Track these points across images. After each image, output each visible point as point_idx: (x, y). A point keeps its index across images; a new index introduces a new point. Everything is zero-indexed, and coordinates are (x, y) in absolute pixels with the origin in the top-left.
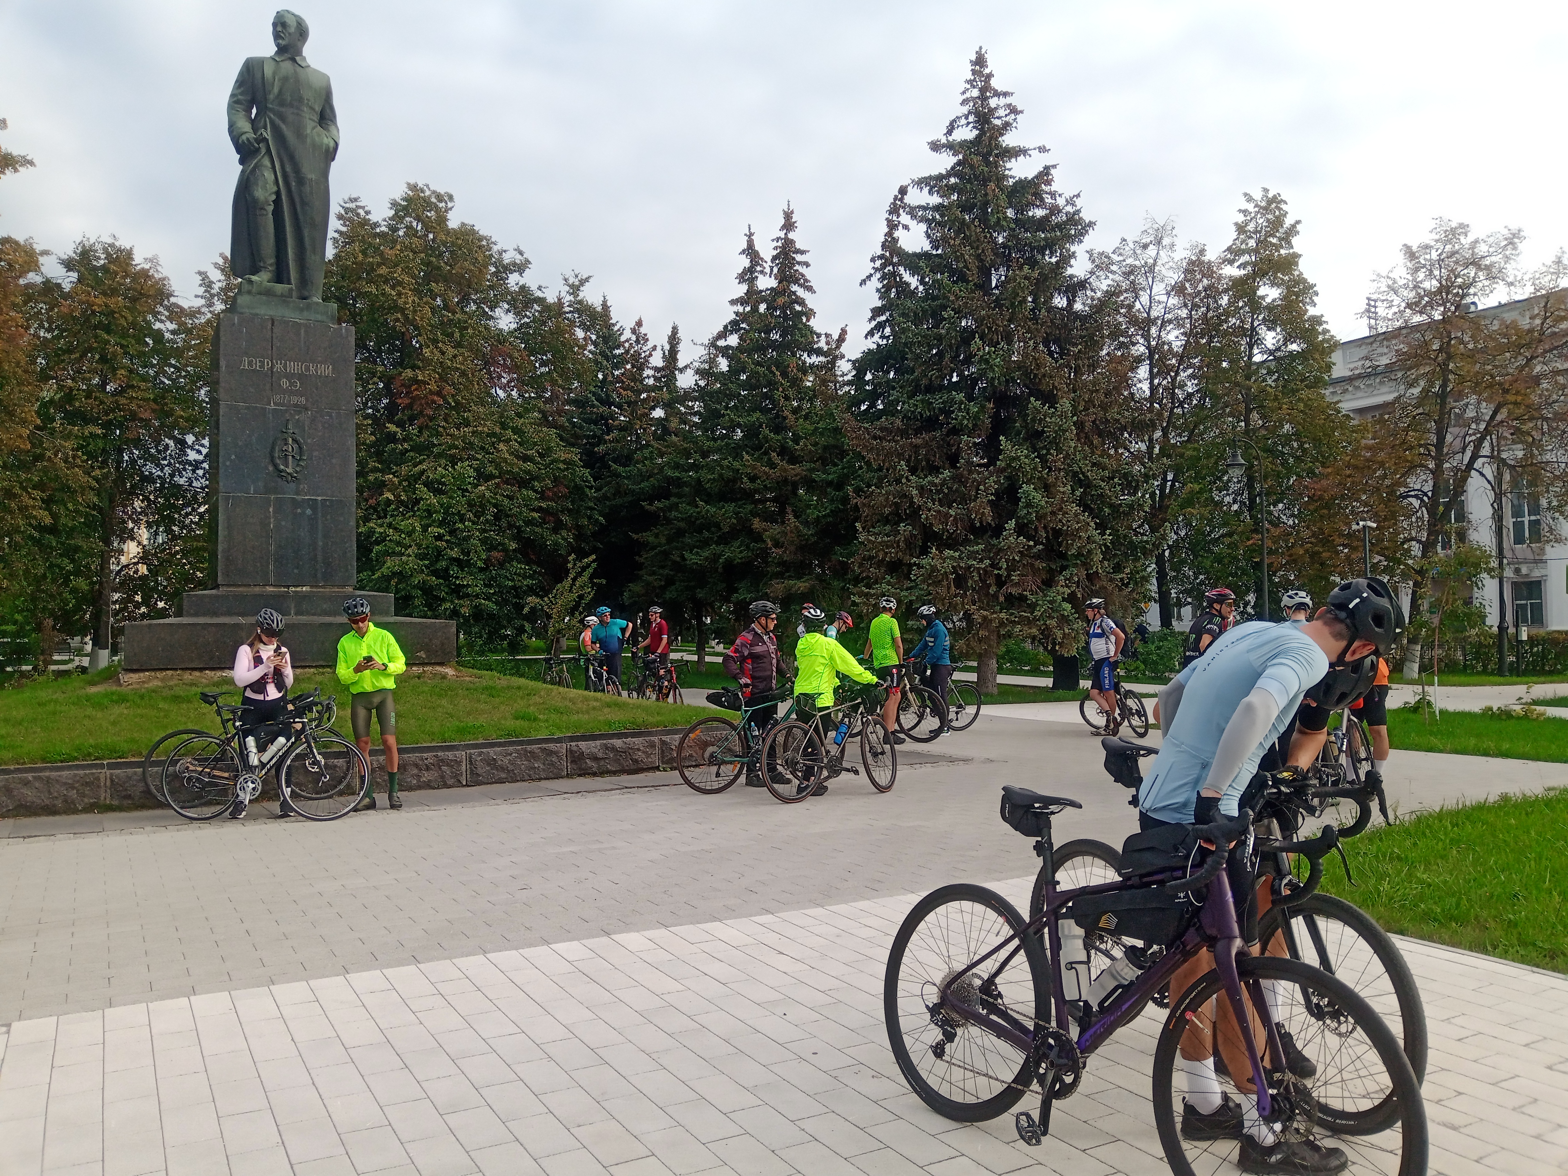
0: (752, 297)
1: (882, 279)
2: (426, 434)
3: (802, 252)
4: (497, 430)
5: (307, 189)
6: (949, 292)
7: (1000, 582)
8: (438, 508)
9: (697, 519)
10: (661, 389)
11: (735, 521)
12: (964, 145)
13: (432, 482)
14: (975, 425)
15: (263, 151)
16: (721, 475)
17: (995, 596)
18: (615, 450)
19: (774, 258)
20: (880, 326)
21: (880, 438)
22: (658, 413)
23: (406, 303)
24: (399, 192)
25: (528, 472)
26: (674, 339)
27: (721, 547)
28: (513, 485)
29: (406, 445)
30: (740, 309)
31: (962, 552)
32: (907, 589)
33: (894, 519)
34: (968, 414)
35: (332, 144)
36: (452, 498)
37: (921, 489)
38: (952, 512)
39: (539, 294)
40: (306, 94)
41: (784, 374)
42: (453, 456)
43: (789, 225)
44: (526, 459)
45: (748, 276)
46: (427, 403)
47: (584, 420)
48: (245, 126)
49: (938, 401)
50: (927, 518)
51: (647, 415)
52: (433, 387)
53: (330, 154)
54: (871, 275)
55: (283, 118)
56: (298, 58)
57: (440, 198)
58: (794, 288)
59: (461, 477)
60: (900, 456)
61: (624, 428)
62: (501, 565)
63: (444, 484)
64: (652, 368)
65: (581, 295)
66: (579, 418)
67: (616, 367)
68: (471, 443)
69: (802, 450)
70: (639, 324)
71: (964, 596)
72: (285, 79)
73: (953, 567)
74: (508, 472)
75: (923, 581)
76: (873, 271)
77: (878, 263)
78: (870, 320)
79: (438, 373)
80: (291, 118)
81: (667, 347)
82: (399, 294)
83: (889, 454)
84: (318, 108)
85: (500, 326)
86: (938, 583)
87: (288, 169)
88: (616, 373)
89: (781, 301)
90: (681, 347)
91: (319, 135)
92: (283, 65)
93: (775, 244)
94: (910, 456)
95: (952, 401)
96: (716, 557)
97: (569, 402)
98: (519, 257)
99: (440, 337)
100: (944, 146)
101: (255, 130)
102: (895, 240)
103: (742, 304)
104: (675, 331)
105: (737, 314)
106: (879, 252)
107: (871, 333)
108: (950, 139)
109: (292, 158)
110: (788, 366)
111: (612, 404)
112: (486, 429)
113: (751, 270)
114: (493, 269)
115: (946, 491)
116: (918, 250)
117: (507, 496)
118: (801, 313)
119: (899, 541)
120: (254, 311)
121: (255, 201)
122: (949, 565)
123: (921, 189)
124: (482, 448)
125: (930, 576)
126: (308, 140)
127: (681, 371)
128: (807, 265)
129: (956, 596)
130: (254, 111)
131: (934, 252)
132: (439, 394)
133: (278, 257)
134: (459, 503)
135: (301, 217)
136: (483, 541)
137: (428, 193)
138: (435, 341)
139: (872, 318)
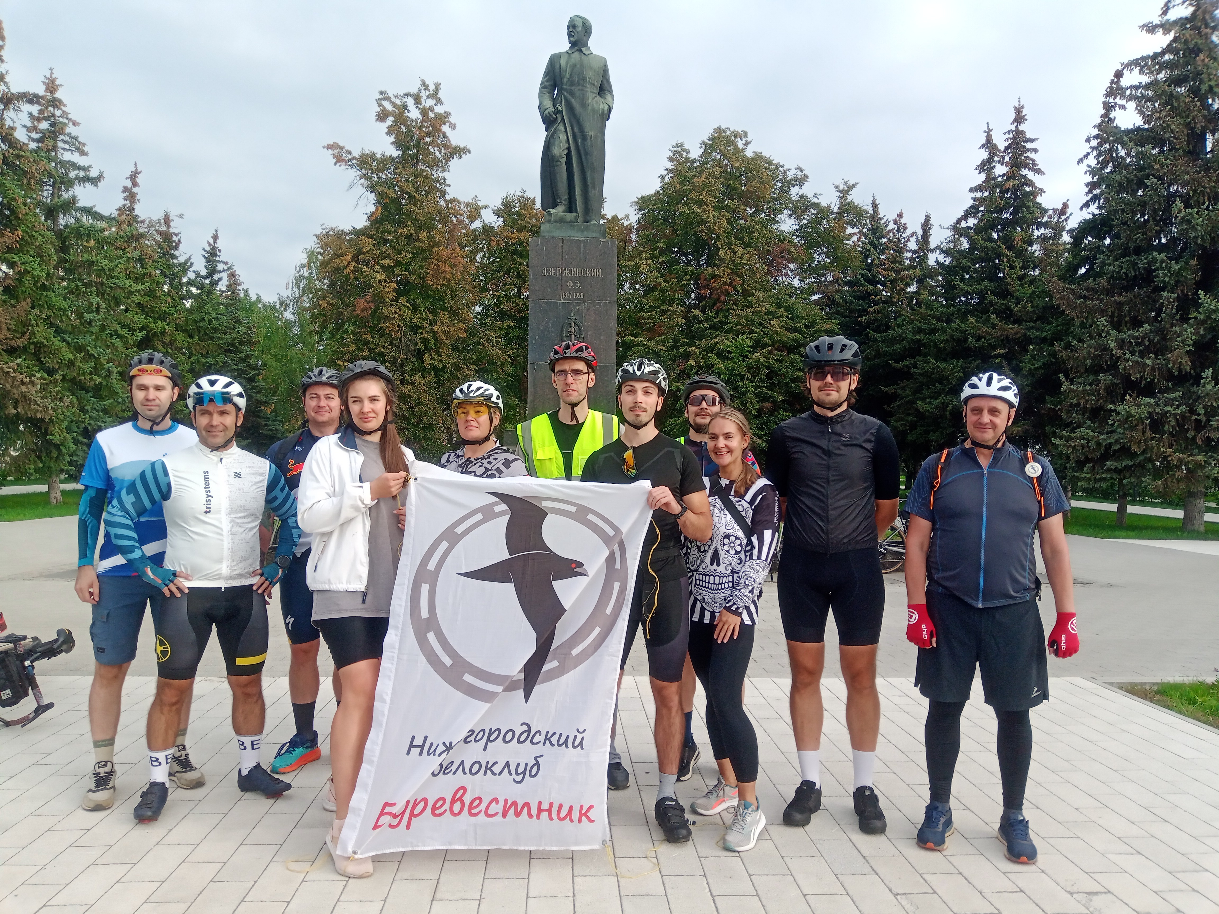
0: (990, 184)
1: (1099, 155)
2: (721, 315)
3: (1031, 141)
4: (773, 309)
5: (589, 143)
6: (1155, 161)
7: (1199, 426)
8: (724, 371)
9: (932, 373)
10: (915, 267)
11: (962, 375)
12: (1182, 23)
13: (723, 351)
14: (1177, 282)
15: (560, 119)
16: (952, 337)
17: (1194, 439)
18: (876, 320)
19: (1007, 148)
20: (1094, 199)
21: (1085, 298)
22: (912, 289)
23: (708, 217)
24: (706, 135)
25: (796, 340)
26: (926, 226)
27: (950, 398)
28: (781, 351)
29: (706, 325)
30: (978, 195)
31: (1160, 399)
32: (1107, 433)
33: (1095, 370)
34: (1170, 272)
35: (606, 108)
36: (735, 363)
37: (1121, 344)
38: (1149, 362)
39: (815, 200)
40: (589, 74)
41: (1010, 247)
42: (739, 331)
43: (1019, 118)
44: (796, 330)
45: (986, 166)
46: (721, 292)
47: (854, 297)
48: (548, 104)
49: (1142, 262)
50: (1124, 369)
51: (903, 290)
52: (726, 279)
53: (606, 115)
54: (1088, 154)
55: (572, 94)
56: (583, 49)
57: (736, 135)
58: (1024, 172)
59: (740, 347)
60: (1103, 313)
61: (888, 301)
62: (771, 413)
63: (729, 352)
64: (910, 251)
65: (850, 198)
66: (850, 296)
67: (882, 252)
68: (752, 321)
69: (1020, 311)
70: (900, 216)
71: (1160, 440)
72: (574, 66)
73: (1149, 413)
74: (779, 341)
75: (1120, 426)
76: (1090, 150)
77: (1094, 143)
78: (1087, 194)
79: (731, 269)
80: (578, 93)
81: (920, 233)
82: (704, 211)
83: (1092, 312)
84: (597, 84)
85: (782, 228)
86: (1133, 428)
87: (576, 130)
88: (883, 257)
89: (1010, 184)
90: (933, 232)
91: (597, 103)
92: (573, 56)
93: (1007, 136)
94: (1113, 313)
95: (1155, 260)
96: (945, 405)
97: (846, 283)
98: (799, 173)
99: (734, 241)
100: (1156, 26)
101: (554, 105)
102: (1111, 120)
103: (981, 191)
104: (928, 218)
105: (975, 199)
106: (1096, 132)
107: (1086, 205)
108: (1166, 18)
109: (578, 121)
110: (1014, 240)
111: (879, 282)
112: (763, 309)
113: (989, 160)
114: (780, 185)
115: (1147, 343)
116: (1131, 127)
117: (777, 360)
118: (1031, 193)
119: (1099, 390)
120: (552, 235)
121: (553, 157)
122: (1144, 411)
123: (1132, 70)
124: (761, 324)
125: (1126, 419)
126: (590, 108)
127: (932, 251)
128: (1035, 150)
129: (1152, 439)
130: (556, 92)
131: (1146, 126)
132: (730, 284)
133: (569, 194)
134: (741, 367)
135: (585, 164)
136: (757, 396)
137: (728, 133)
138: (729, 245)
139: (1090, 191)
